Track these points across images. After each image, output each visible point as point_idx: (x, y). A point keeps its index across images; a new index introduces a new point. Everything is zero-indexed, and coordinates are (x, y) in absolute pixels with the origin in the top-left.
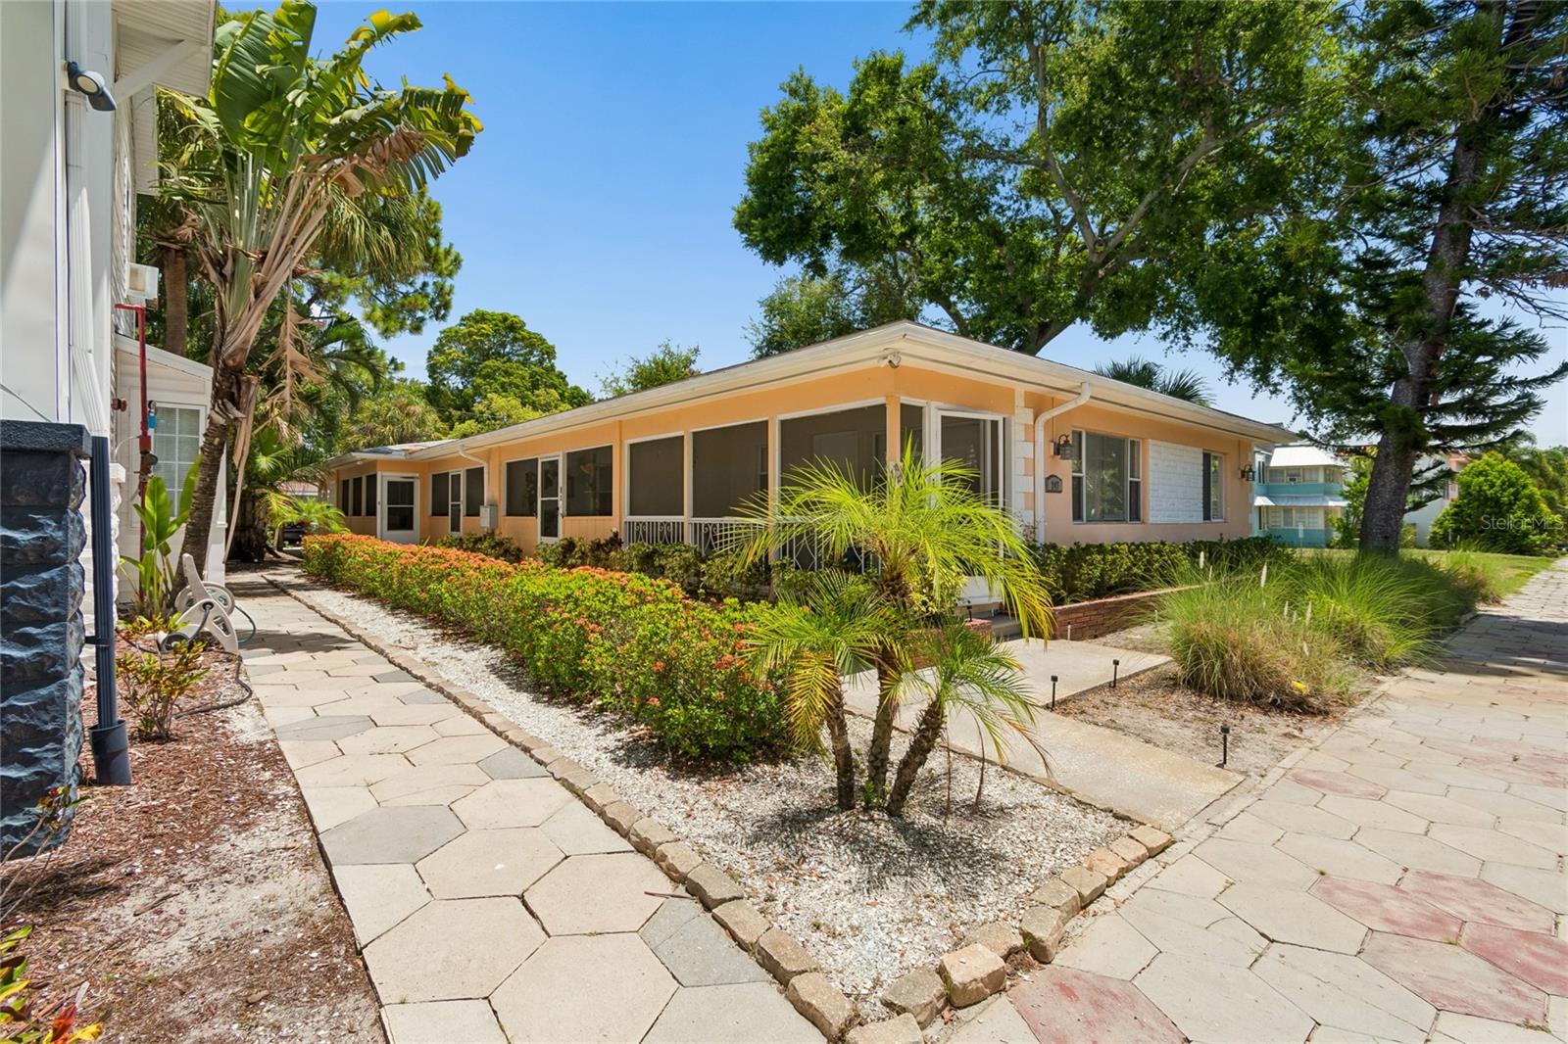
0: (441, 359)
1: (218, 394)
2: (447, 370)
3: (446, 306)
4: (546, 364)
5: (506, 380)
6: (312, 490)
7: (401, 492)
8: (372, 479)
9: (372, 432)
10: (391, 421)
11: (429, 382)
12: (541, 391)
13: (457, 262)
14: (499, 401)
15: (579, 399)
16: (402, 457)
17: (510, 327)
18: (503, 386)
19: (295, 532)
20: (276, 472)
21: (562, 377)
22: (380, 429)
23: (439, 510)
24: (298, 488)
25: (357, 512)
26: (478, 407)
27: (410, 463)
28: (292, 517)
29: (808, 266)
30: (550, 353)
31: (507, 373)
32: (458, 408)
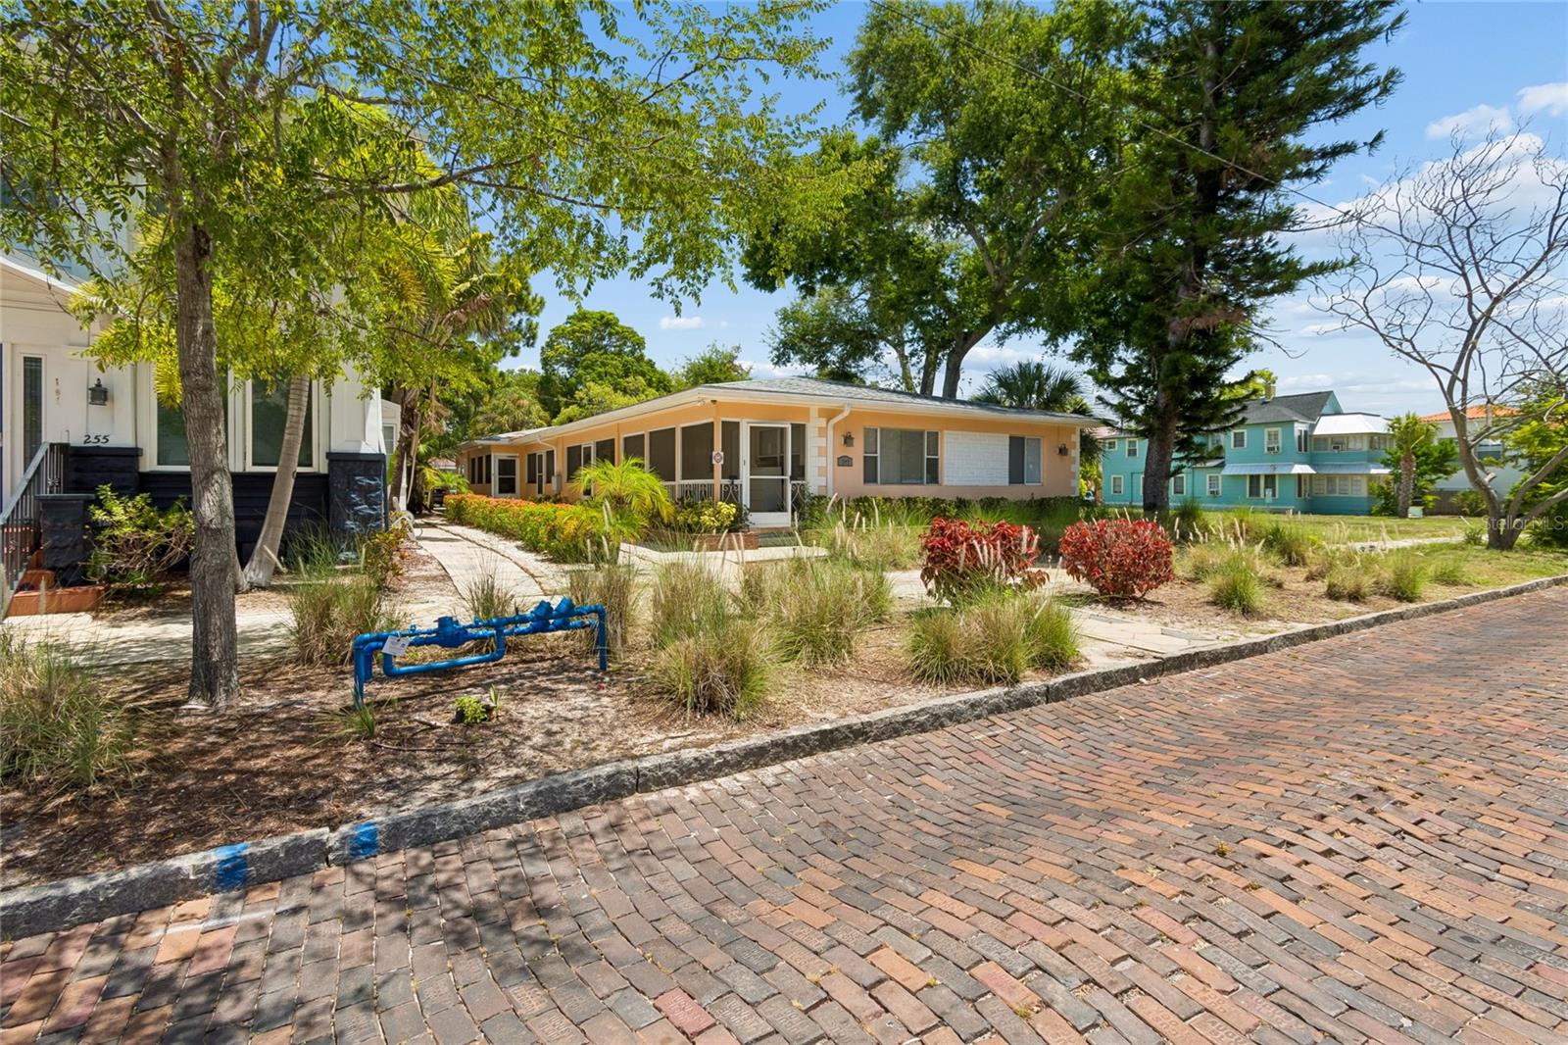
0: (551, 353)
1: (404, 421)
2: (557, 362)
3: (534, 337)
4: (637, 354)
5: (602, 370)
6: (452, 465)
7: (507, 467)
8: (489, 458)
9: (493, 421)
10: (507, 412)
11: (542, 372)
12: (631, 379)
13: (542, 303)
14: (596, 389)
15: (663, 386)
16: (506, 442)
17: (606, 323)
18: (599, 375)
19: (440, 494)
20: (429, 454)
21: (651, 364)
22: (499, 418)
23: (531, 480)
24: (442, 463)
25: (480, 482)
26: (578, 395)
27: (512, 446)
28: (438, 484)
29: (801, 288)
30: (640, 344)
31: (604, 364)
32: (564, 395)
